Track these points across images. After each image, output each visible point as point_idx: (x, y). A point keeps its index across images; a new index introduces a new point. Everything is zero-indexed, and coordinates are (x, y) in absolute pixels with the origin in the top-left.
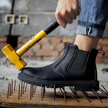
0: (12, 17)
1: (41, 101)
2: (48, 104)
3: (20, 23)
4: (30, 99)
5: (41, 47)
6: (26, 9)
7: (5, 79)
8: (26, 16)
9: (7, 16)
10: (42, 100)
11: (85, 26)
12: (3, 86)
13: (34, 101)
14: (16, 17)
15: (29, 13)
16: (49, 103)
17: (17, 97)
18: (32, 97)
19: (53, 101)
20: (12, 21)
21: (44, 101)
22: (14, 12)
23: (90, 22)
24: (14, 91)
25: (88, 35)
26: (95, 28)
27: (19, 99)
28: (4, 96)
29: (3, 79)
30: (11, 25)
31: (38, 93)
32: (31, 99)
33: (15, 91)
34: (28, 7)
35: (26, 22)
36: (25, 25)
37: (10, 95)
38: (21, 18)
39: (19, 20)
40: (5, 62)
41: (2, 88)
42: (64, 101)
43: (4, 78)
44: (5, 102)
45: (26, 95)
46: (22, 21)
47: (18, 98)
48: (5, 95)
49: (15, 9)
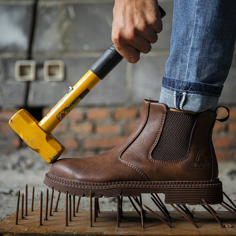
0: (29, 66)
1: (89, 228)
2: (105, 233)
3: (47, 79)
4: (65, 225)
5: (94, 129)
6: (60, 47)
7: (13, 194)
8: (60, 63)
9: (18, 64)
10: (92, 226)
11: (173, 90)
12: (9, 207)
13: (73, 228)
14: (39, 66)
15: (66, 55)
16: (108, 232)
17: (38, 222)
18: (71, 220)
19: (117, 228)
20: (31, 76)
21: (95, 228)
22: (34, 55)
23: (185, 80)
24: (30, 212)
25: (179, 108)
26: (194, 93)
27: (41, 225)
28: (8, 221)
29: (9, 195)
30: (28, 83)
31: (84, 214)
32: (67, 225)
33: (32, 210)
34: (64, 43)
35: (59, 75)
36: (58, 82)
37: (23, 218)
38: (50, 67)
39: (45, 71)
40: (16, 164)
41: (6, 212)
42: (140, 228)
43: (11, 192)
44: (10, 231)
45: (56, 218)
46: (50, 74)
47: (39, 224)
48: (10, 220)
49: (35, 48)
